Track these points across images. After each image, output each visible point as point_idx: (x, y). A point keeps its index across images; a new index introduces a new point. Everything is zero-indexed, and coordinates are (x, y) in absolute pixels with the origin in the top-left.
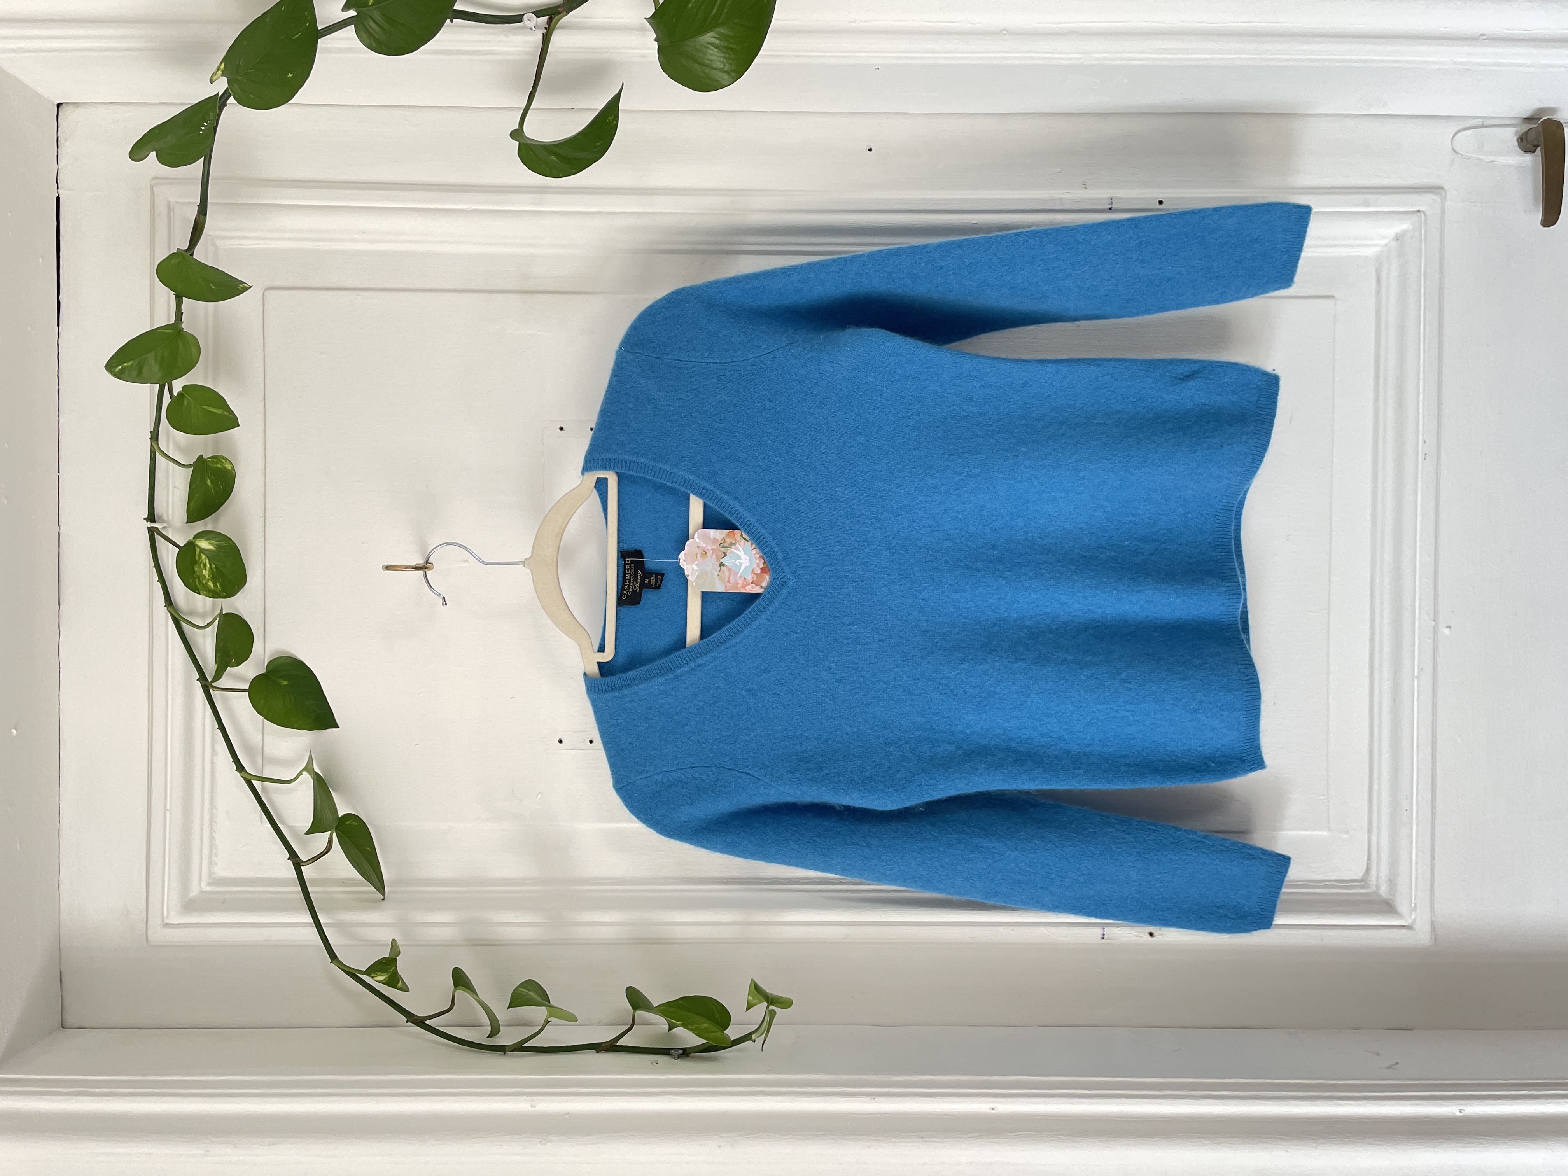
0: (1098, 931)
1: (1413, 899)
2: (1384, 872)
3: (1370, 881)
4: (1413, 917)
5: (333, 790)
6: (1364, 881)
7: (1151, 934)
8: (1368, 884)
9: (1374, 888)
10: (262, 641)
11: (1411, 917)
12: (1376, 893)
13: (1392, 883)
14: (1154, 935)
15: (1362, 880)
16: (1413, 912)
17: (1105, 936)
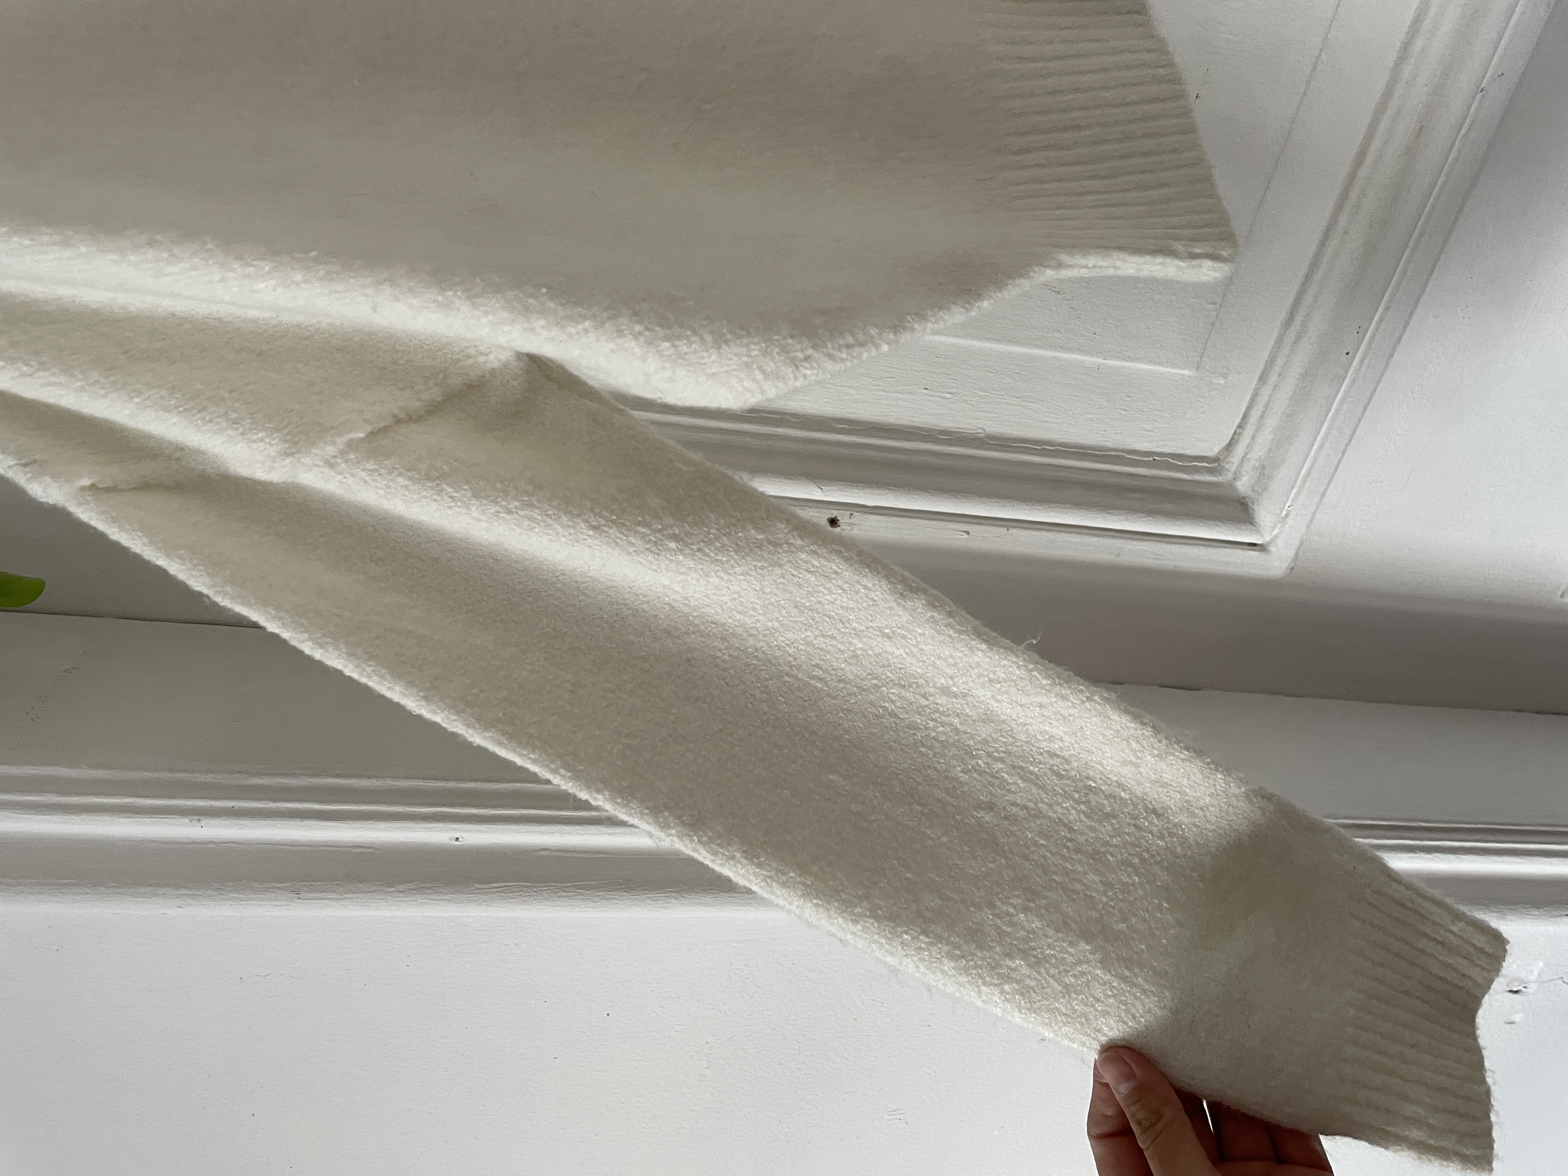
1: (1288, 504)
2: (1258, 452)
3: (1228, 463)
4: (1274, 533)
6: (1215, 463)
7: (833, 522)
8: (1223, 468)
9: (1230, 476)
11: (1272, 531)
12: (1231, 486)
13: (1264, 473)
14: (839, 523)
15: (1216, 459)
16: (1279, 525)
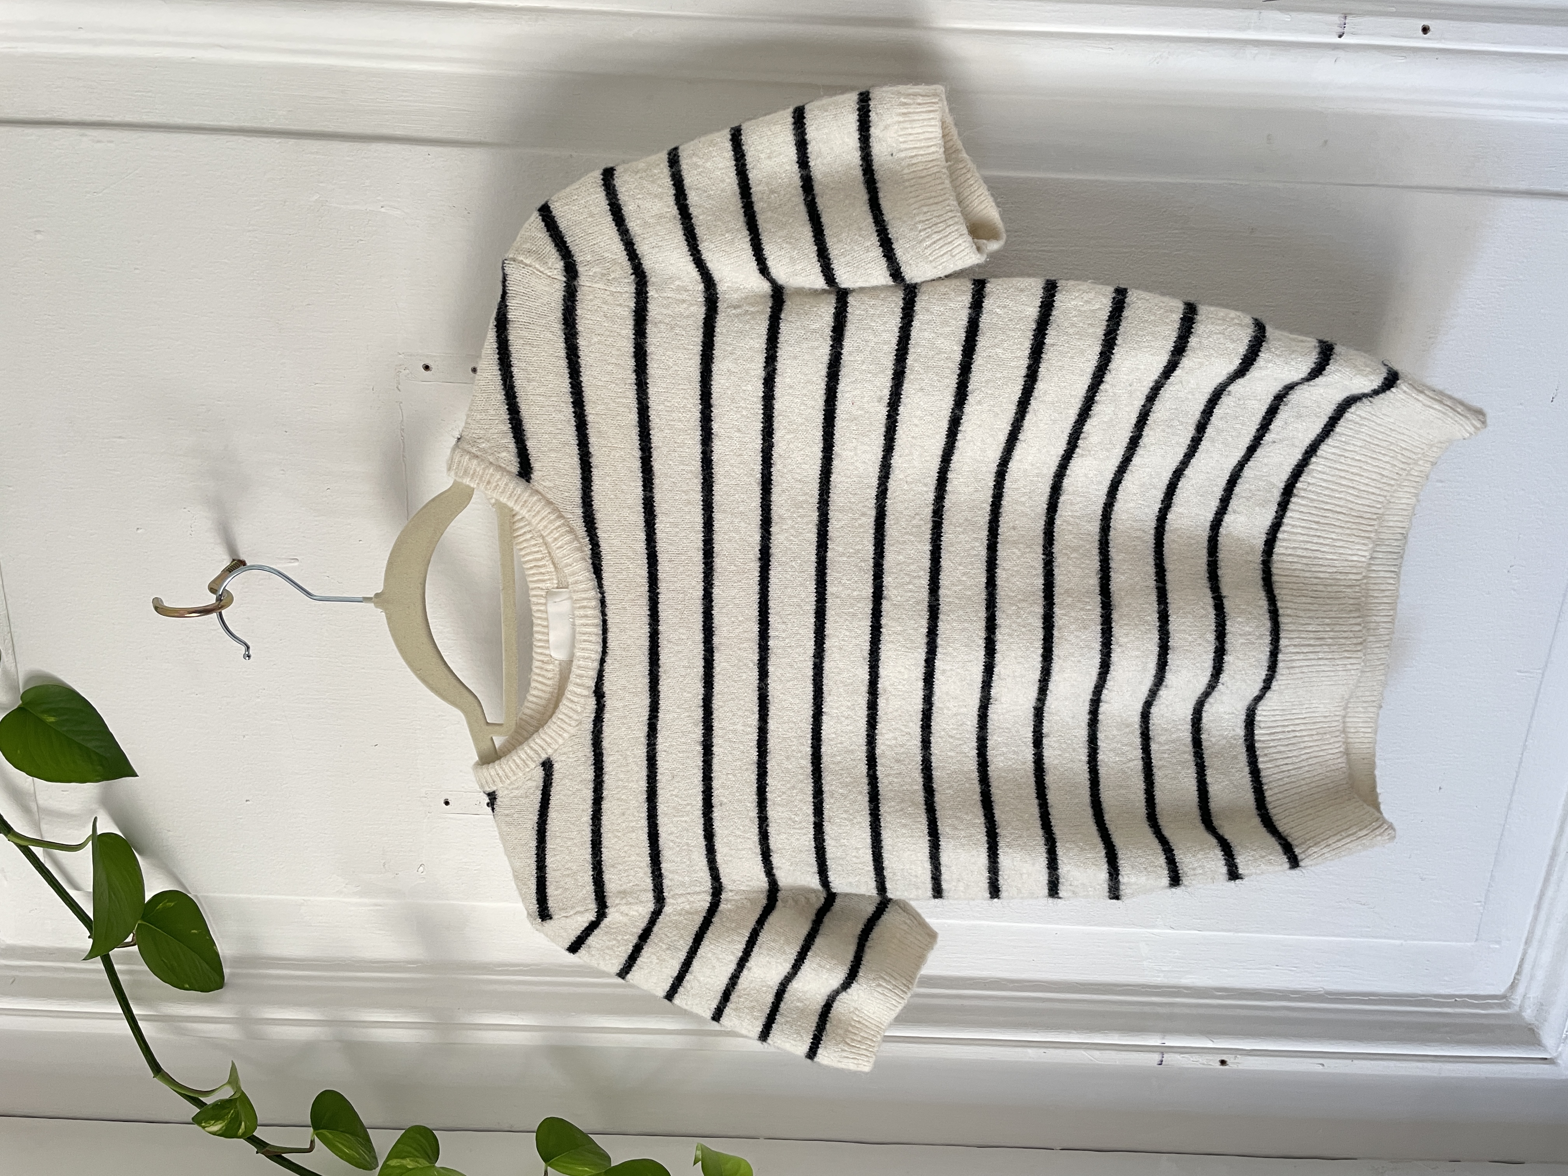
0: (1157, 1057)
2: (1535, 993)
3: (1513, 999)
4: (1559, 1050)
5: (139, 853)
6: (1503, 999)
7: (1223, 1062)
8: (1510, 1003)
9: (1517, 1008)
10: (11, 657)
11: (1557, 1048)
12: (1519, 1015)
14: (1228, 1063)
15: (1504, 997)
17: (1163, 1063)
